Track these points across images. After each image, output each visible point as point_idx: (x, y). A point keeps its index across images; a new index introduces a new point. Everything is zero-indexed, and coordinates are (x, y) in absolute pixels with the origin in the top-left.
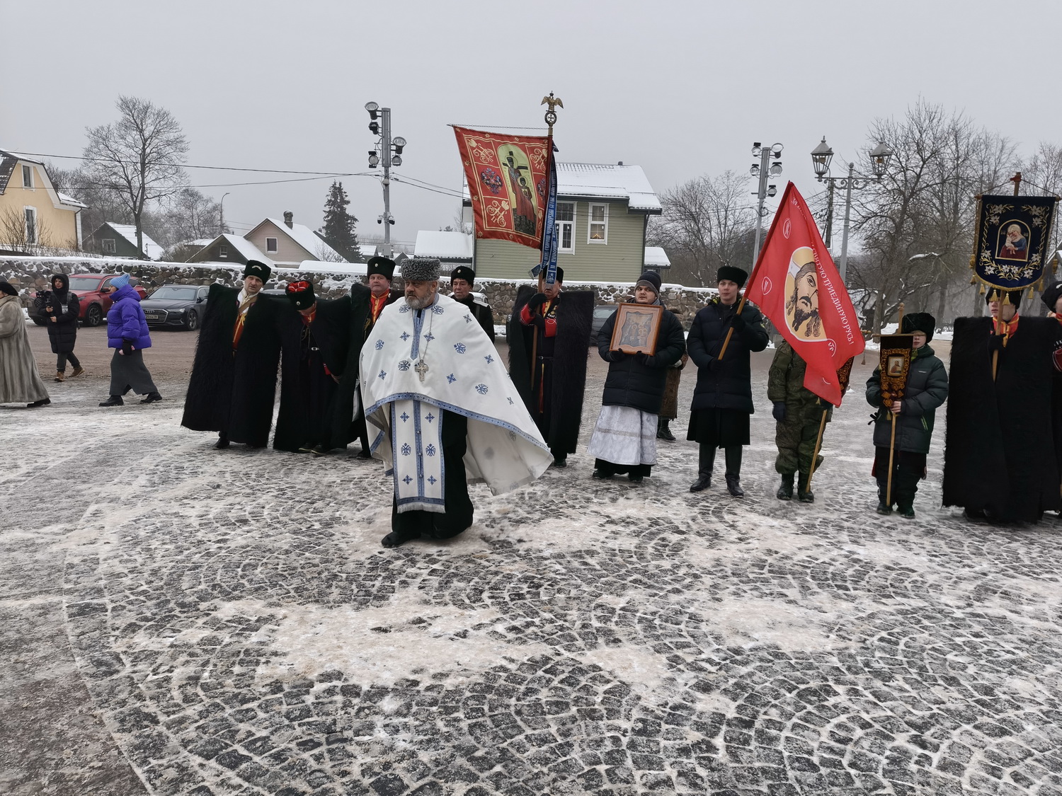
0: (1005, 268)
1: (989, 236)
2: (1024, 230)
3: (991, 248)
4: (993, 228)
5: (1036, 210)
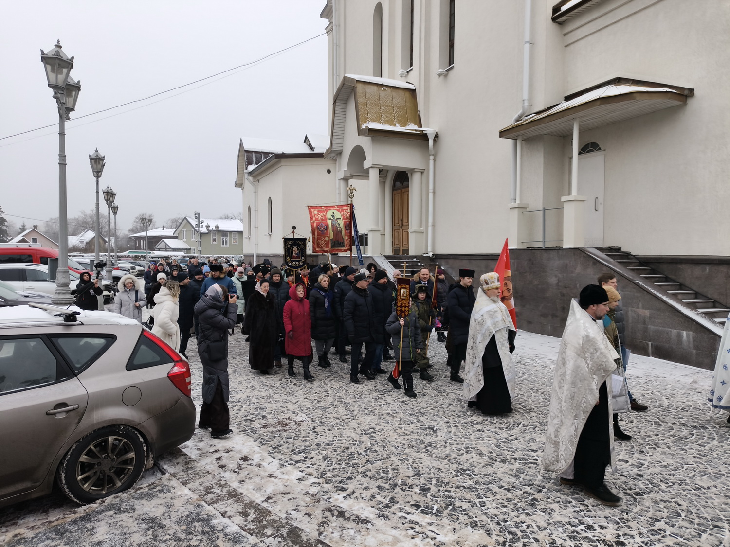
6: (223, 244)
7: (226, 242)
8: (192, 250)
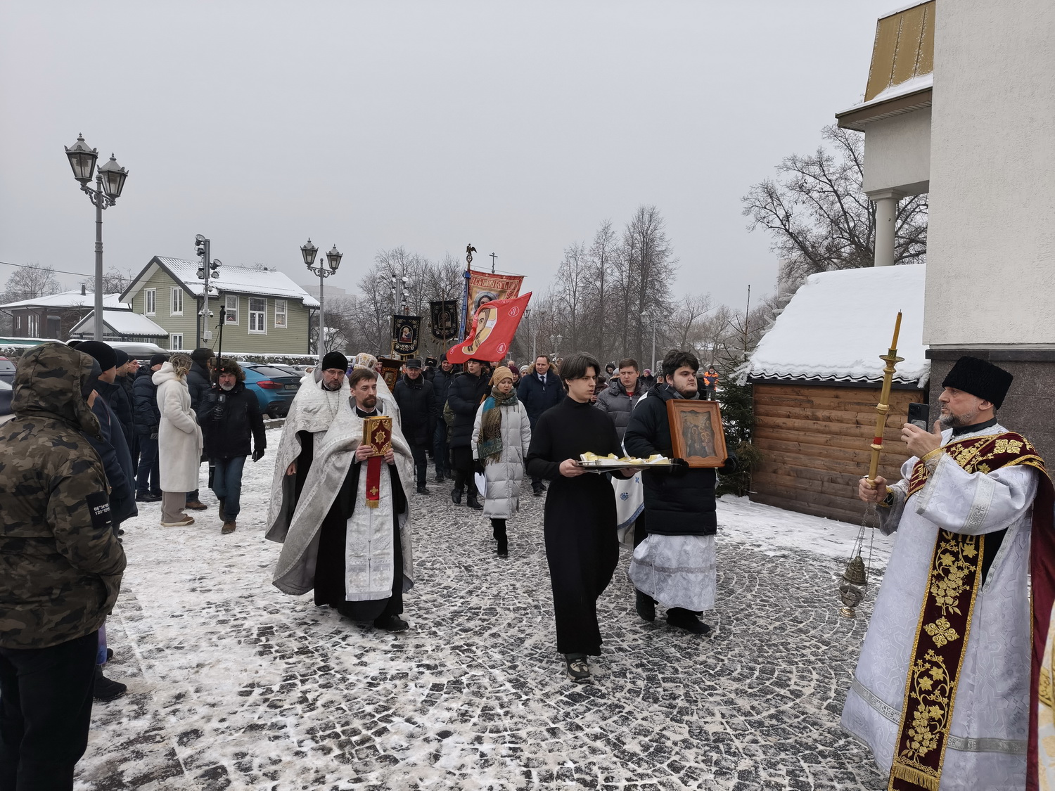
0: (403, 346)
1: (397, 332)
2: (410, 330)
3: (398, 337)
4: (398, 329)
5: (414, 322)
6: (253, 327)
7: (261, 321)
8: (171, 339)
